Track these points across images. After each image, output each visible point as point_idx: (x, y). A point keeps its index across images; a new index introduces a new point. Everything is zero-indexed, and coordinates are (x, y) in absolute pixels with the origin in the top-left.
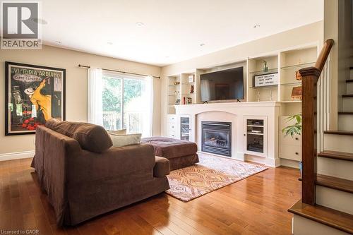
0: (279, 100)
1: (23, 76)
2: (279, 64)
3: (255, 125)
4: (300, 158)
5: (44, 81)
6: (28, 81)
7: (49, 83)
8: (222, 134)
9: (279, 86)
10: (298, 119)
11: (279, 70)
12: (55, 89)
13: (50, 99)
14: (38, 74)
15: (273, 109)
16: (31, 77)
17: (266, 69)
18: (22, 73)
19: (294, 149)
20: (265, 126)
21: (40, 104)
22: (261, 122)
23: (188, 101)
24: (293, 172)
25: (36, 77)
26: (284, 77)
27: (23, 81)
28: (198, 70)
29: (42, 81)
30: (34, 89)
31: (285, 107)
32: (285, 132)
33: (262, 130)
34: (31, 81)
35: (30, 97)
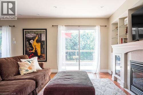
1: (29, 34)
5: (38, 36)
6: (31, 36)
7: (39, 37)
12: (42, 40)
13: (40, 45)
14: (35, 33)
16: (32, 35)
18: (29, 33)
21: (36, 47)
25: (34, 34)
27: (29, 37)
29: (37, 36)
30: (34, 40)
34: (32, 36)
35: (32, 44)
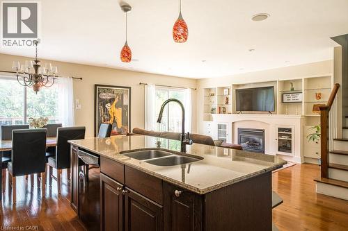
0: (303, 114)
1: (105, 94)
2: (303, 86)
3: (285, 132)
4: (319, 156)
5: (118, 97)
6: (108, 98)
8: (256, 138)
9: (303, 103)
10: (318, 129)
11: (303, 91)
12: (124, 104)
13: (121, 111)
14: (114, 92)
15: (299, 120)
16: (110, 95)
17: (292, 89)
18: (104, 91)
19: (315, 150)
20: (292, 133)
21: (115, 115)
22: (290, 130)
23: (223, 110)
24: (314, 166)
26: (307, 96)
27: (105, 98)
28: (233, 85)
29: (116, 97)
31: (308, 120)
32: (309, 138)
33: (290, 136)
34: (110, 98)
35: (109, 110)
